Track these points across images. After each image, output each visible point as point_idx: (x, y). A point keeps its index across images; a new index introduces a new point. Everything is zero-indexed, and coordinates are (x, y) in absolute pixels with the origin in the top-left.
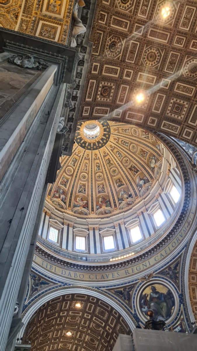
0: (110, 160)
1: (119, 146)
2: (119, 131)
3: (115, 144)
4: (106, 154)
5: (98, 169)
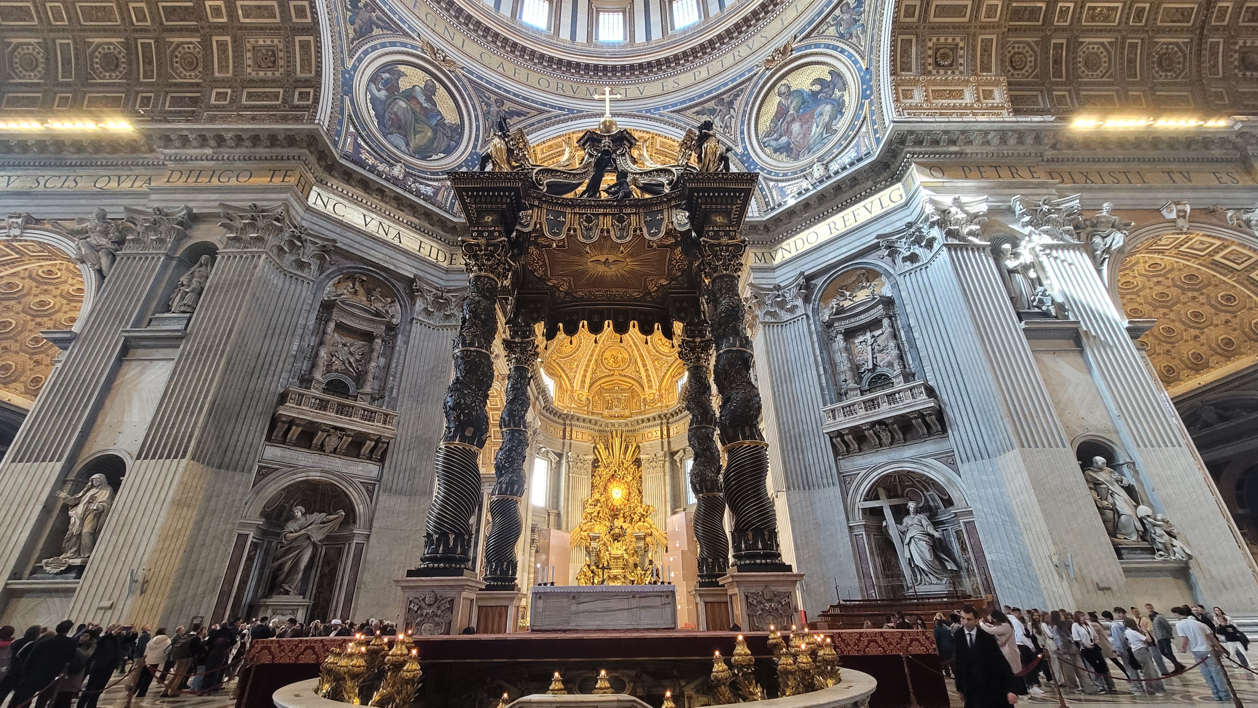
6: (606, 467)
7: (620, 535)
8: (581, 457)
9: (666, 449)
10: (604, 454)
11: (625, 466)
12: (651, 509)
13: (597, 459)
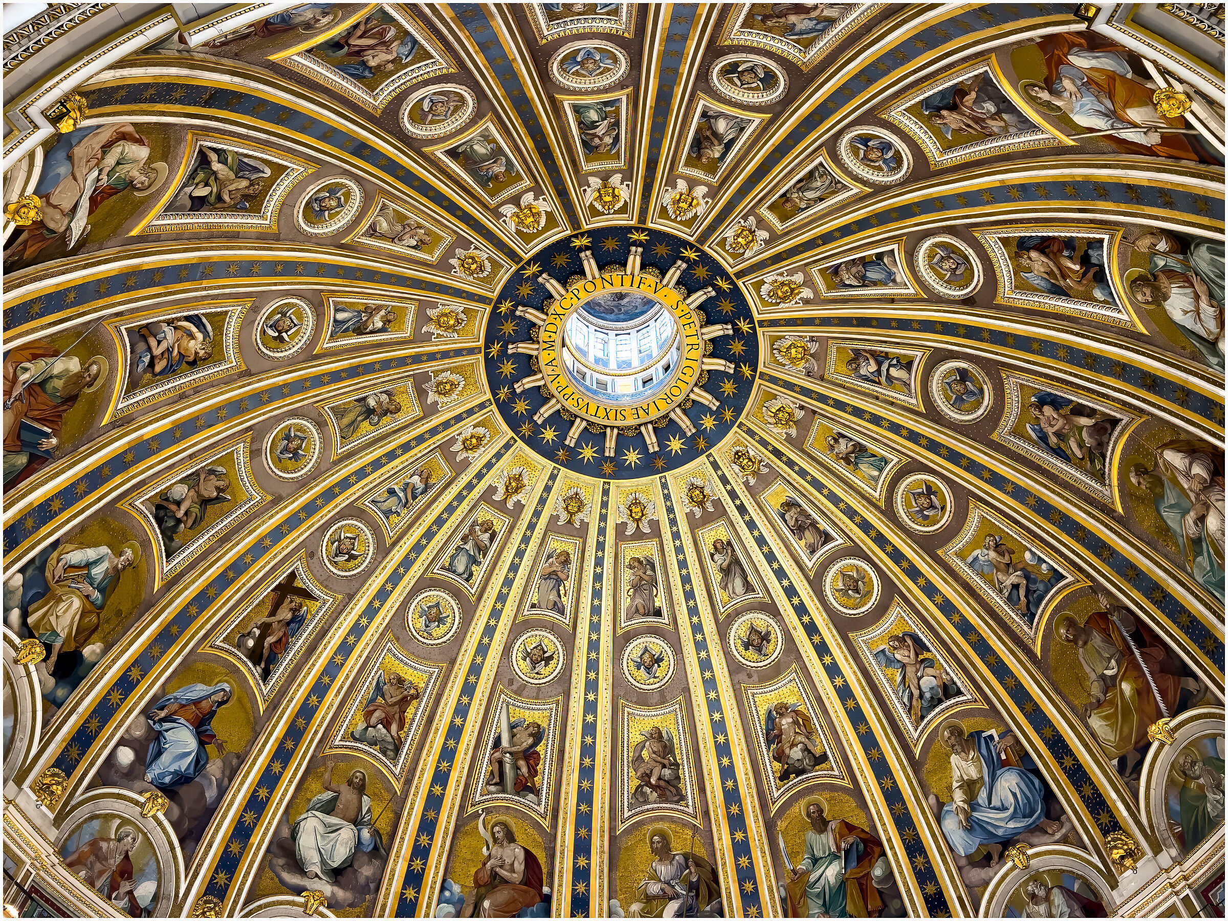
0: (386, 419)
1: (465, 506)
2: (560, 531)
3: (480, 476)
4: (432, 397)
5: (341, 316)
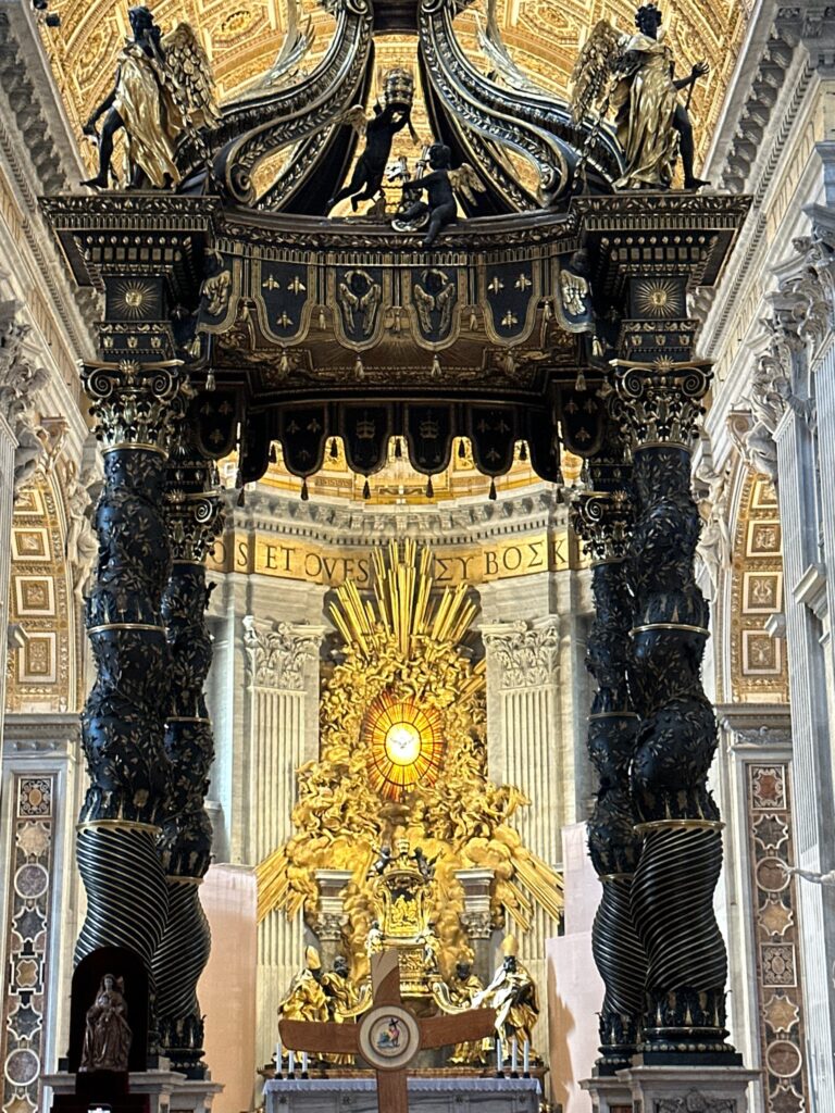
6: (366, 661)
7: (414, 880)
8: (284, 630)
9: (565, 604)
10: (360, 618)
11: (431, 656)
12: (513, 796)
13: (338, 634)
